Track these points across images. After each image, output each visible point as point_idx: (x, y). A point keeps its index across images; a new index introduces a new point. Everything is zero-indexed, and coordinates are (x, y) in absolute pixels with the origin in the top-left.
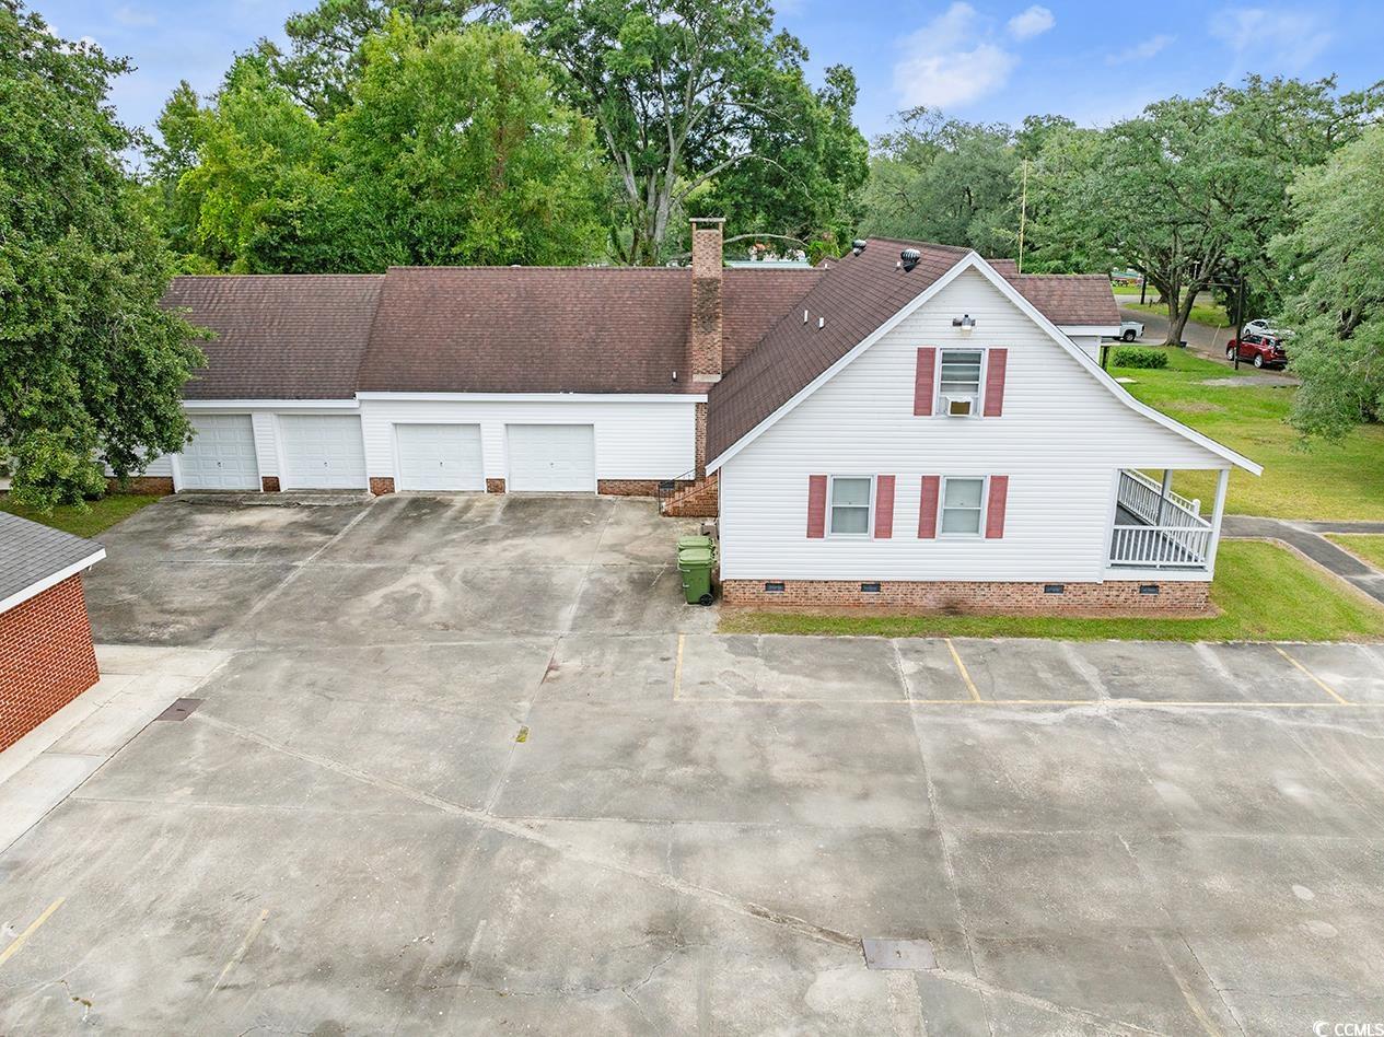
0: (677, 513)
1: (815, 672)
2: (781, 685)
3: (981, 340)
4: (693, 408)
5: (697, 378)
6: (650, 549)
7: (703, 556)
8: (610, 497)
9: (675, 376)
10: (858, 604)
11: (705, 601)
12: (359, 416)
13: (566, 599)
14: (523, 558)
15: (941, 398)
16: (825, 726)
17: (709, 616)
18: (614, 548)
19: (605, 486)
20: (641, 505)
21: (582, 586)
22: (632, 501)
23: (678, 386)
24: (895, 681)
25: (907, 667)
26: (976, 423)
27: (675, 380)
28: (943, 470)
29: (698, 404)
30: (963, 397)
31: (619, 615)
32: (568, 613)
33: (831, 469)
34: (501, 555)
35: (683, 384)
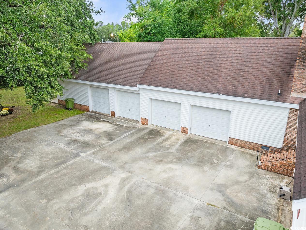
0: (267, 169)
4: (288, 111)
5: (293, 95)
6: (241, 197)
8: (233, 147)
9: (279, 92)
12: (139, 94)
19: (232, 141)
20: (248, 156)
22: (244, 152)
23: (281, 98)
27: (279, 94)
29: (291, 109)
35: (284, 97)
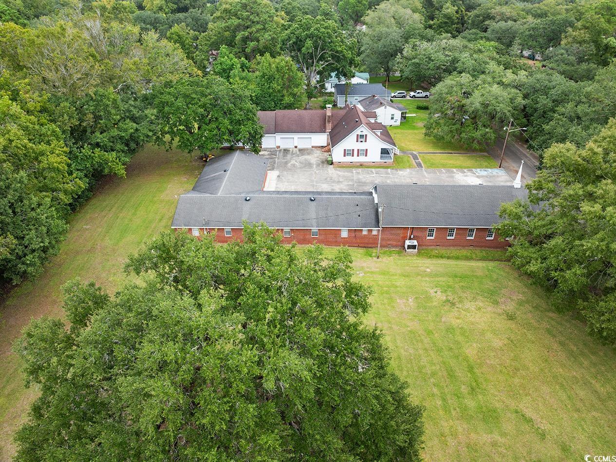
0: (325, 152)
1: (344, 172)
2: (340, 173)
3: (364, 134)
4: (327, 135)
5: (327, 131)
6: (322, 157)
7: (331, 159)
8: (314, 149)
9: (324, 130)
10: (350, 165)
11: (331, 164)
12: (275, 137)
13: (313, 165)
14: (305, 159)
15: (359, 140)
16: (345, 177)
17: (332, 166)
18: (318, 157)
19: (312, 147)
20: (319, 150)
21: (315, 163)
22: (317, 149)
23: (324, 132)
24: (353, 173)
25: (354, 171)
26: (364, 143)
28: (360, 149)
30: (362, 140)
31: (321, 166)
32: (315, 166)
33: (347, 149)
34: (303, 158)
